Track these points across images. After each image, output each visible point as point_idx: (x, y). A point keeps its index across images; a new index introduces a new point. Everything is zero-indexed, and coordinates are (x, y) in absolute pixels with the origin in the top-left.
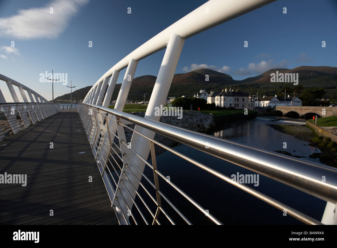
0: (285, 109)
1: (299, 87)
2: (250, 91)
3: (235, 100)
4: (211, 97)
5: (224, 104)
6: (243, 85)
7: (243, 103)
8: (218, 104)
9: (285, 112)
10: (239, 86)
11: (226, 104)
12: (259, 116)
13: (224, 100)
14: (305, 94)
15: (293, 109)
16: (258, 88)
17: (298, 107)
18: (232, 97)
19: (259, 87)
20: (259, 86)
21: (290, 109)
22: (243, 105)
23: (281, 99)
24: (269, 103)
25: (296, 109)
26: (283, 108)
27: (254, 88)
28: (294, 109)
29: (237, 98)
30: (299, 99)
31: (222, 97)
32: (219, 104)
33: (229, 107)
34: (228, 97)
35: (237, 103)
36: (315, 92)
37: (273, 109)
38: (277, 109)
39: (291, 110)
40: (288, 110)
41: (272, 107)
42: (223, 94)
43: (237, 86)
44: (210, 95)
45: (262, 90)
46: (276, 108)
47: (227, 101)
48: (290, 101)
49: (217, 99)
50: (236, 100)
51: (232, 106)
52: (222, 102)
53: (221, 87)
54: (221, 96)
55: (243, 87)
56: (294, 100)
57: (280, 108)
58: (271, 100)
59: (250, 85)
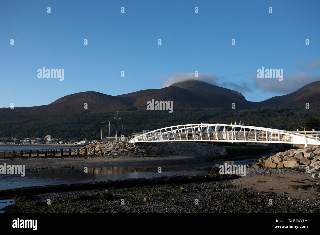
2: (277, 120)
6: (265, 111)
10: (257, 113)
16: (290, 115)
19: (292, 114)
20: (293, 112)
27: (283, 115)
38: (294, 146)
43: (253, 113)
45: (297, 119)
53: (226, 115)
55: (265, 114)
59: (277, 111)
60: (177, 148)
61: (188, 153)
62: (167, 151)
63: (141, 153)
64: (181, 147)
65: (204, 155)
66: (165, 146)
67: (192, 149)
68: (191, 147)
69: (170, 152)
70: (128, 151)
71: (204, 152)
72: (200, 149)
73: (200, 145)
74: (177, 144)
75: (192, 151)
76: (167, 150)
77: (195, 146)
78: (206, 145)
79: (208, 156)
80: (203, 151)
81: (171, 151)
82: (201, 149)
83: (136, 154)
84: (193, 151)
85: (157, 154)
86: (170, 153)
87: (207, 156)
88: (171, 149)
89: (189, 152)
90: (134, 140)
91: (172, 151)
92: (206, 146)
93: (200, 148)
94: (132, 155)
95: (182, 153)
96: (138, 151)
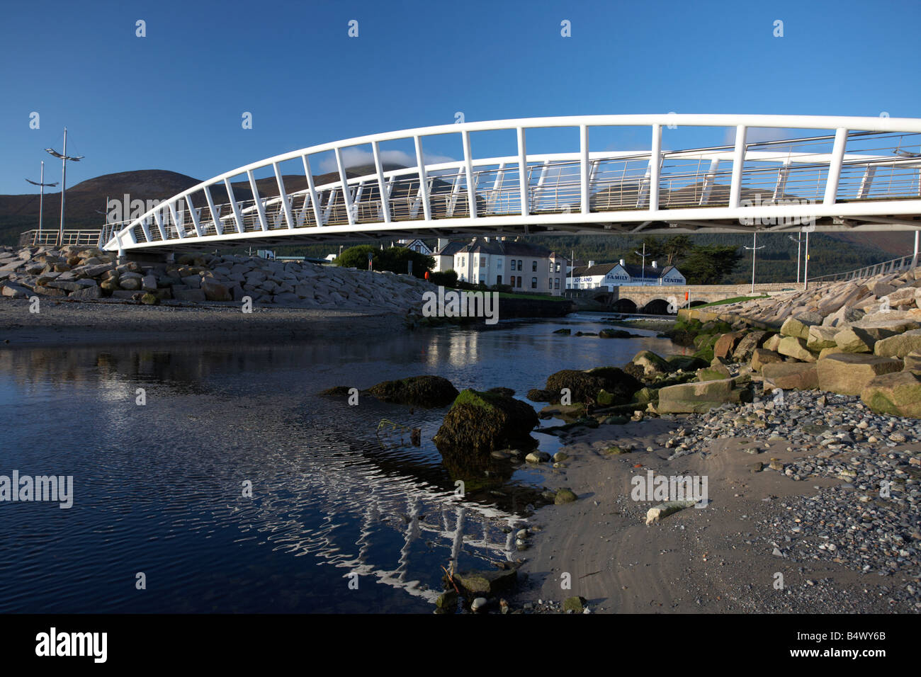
0: (640, 293)
1: (681, 241)
3: (512, 265)
4: (441, 254)
5: (481, 275)
7: (534, 274)
8: (462, 275)
9: (641, 301)
11: (486, 276)
12: (575, 311)
13: (482, 265)
14: (694, 259)
15: (659, 293)
17: (670, 288)
18: (503, 257)
21: (652, 293)
22: (534, 281)
23: (635, 272)
24: (603, 280)
25: (666, 293)
26: (637, 292)
28: (662, 293)
29: (517, 258)
30: (679, 273)
31: (477, 255)
32: (466, 276)
33: (494, 286)
34: (492, 255)
35: (517, 273)
36: (715, 256)
37: (612, 294)
38: (621, 296)
39: (655, 295)
40: (648, 296)
41: (611, 290)
42: (479, 247)
44: (437, 251)
46: (620, 291)
47: (489, 268)
48: (656, 278)
49: (461, 259)
50: (515, 265)
51: (503, 283)
52: (476, 271)
54: (473, 252)
56: (667, 275)
57: (630, 293)
58: (608, 274)
60: (302, 281)
61: (341, 298)
62: (258, 287)
63: (130, 290)
64: (318, 278)
65: (400, 309)
66: (252, 270)
67: (359, 287)
68: (356, 281)
69: (272, 293)
70: (75, 280)
71: (401, 300)
72: (388, 290)
73: (388, 278)
74: (304, 266)
75: (357, 293)
76: (259, 283)
77: (372, 279)
78: (407, 279)
79: (413, 314)
80: (395, 295)
81: (273, 291)
82: (392, 291)
83: (106, 293)
84: (362, 296)
85: (208, 298)
86: (268, 298)
87: (410, 312)
88: (274, 281)
89: (348, 297)
90: (120, 239)
91: (279, 289)
92: (407, 282)
93: (388, 286)
94: (84, 295)
95: (316, 298)
96: (122, 280)
